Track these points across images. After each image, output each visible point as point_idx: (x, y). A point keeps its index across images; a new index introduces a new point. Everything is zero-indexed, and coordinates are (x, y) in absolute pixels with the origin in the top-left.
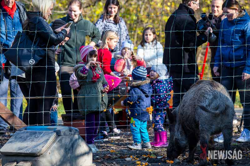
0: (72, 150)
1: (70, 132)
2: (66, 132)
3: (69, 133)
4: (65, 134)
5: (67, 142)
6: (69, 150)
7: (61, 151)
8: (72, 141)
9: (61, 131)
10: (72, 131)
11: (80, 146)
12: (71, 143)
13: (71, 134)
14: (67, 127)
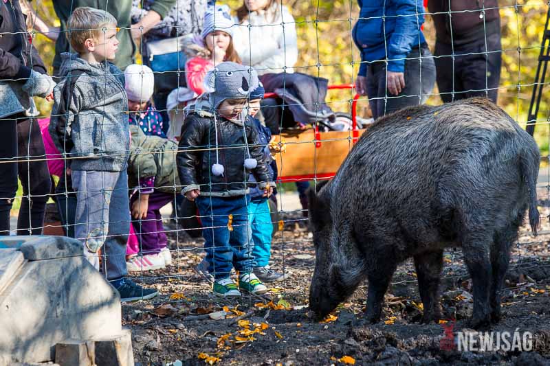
0: (68, 298)
1: (59, 251)
2: (49, 250)
3: (57, 253)
4: (45, 256)
5: (54, 277)
6: (59, 296)
7: (37, 300)
8: (65, 273)
9: (36, 247)
10: (66, 247)
11: (88, 285)
12: (63, 279)
13: (63, 255)
14: (51, 236)
